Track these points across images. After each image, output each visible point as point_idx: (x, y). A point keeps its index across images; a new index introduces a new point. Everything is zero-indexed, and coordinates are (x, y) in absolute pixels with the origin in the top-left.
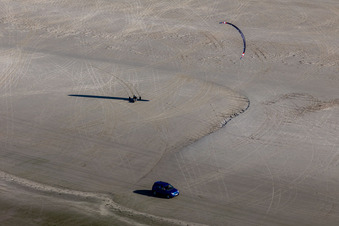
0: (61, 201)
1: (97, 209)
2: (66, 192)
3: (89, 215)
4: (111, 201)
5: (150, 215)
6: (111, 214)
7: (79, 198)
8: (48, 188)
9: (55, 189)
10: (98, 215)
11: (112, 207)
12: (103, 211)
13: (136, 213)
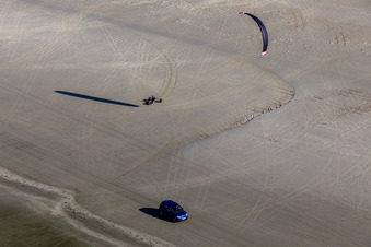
0: (20, 194)
1: (52, 207)
2: (30, 183)
3: (40, 212)
4: (72, 198)
5: (103, 220)
6: (63, 214)
7: (40, 193)
8: (15, 178)
9: (21, 180)
10: (48, 214)
11: (69, 207)
12: (57, 210)
13: (90, 215)
